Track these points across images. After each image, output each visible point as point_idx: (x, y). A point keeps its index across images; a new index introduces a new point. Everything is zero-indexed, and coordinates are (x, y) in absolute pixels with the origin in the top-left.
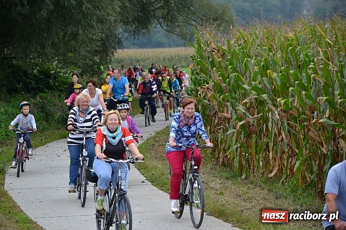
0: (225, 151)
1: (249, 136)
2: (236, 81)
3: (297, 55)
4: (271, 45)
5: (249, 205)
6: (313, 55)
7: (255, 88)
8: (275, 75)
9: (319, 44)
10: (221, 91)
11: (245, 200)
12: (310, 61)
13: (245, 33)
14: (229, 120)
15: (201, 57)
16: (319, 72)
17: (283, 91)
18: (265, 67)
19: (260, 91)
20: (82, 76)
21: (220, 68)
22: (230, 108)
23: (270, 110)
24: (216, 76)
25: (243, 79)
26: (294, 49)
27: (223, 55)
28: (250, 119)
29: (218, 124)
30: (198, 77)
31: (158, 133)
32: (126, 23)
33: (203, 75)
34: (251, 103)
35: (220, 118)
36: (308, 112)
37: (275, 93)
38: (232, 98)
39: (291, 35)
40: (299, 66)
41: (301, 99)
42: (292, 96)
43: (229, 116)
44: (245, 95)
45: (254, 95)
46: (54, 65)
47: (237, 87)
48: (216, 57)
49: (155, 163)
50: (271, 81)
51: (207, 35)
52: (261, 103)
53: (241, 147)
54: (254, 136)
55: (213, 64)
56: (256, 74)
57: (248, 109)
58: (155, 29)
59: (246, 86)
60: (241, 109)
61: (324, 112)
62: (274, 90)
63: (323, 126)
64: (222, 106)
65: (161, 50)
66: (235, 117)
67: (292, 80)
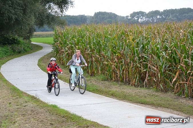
0: (63, 61)
1: (69, 56)
2: (65, 41)
3: (81, 34)
4: (74, 31)
5: (68, 76)
6: (86, 34)
7: (70, 43)
8: (75, 39)
9: (88, 31)
10: (61, 44)
11: (67, 74)
12: (85, 36)
13: (68, 28)
14: (63, 52)
15: (56, 35)
16: (88, 39)
17: (78, 44)
18: (73, 37)
19: (72, 44)
20: (24, 40)
21: (61, 37)
22: (64, 49)
23: (74, 49)
24: (60, 39)
25: (67, 41)
26: (81, 32)
27: (62, 34)
28: (69, 52)
29: (61, 53)
30: (55, 40)
31: (45, 56)
32: (37, 25)
33: (56, 39)
34: (69, 47)
35: (61, 51)
36: (84, 50)
37: (76, 45)
38: (64, 46)
39: (80, 28)
40: (82, 37)
41: (82, 46)
42: (80, 45)
43: (63, 51)
44: (68, 45)
45: (70, 45)
46: (16, 37)
47: (65, 43)
48: (60, 34)
49: (43, 64)
50: (74, 41)
51: (58, 28)
52: (72, 47)
53: (67, 59)
54: (70, 56)
55: (59, 37)
56: (70, 39)
57: (68, 49)
58: (45, 27)
59: (68, 43)
60: (67, 49)
61: (89, 50)
62: (75, 44)
63: (89, 54)
64: (62, 48)
65: (48, 32)
66: (65, 51)
67: (80, 41)
